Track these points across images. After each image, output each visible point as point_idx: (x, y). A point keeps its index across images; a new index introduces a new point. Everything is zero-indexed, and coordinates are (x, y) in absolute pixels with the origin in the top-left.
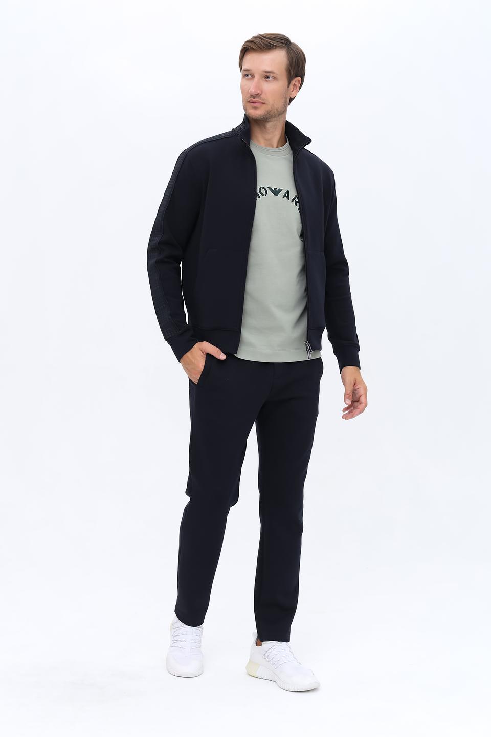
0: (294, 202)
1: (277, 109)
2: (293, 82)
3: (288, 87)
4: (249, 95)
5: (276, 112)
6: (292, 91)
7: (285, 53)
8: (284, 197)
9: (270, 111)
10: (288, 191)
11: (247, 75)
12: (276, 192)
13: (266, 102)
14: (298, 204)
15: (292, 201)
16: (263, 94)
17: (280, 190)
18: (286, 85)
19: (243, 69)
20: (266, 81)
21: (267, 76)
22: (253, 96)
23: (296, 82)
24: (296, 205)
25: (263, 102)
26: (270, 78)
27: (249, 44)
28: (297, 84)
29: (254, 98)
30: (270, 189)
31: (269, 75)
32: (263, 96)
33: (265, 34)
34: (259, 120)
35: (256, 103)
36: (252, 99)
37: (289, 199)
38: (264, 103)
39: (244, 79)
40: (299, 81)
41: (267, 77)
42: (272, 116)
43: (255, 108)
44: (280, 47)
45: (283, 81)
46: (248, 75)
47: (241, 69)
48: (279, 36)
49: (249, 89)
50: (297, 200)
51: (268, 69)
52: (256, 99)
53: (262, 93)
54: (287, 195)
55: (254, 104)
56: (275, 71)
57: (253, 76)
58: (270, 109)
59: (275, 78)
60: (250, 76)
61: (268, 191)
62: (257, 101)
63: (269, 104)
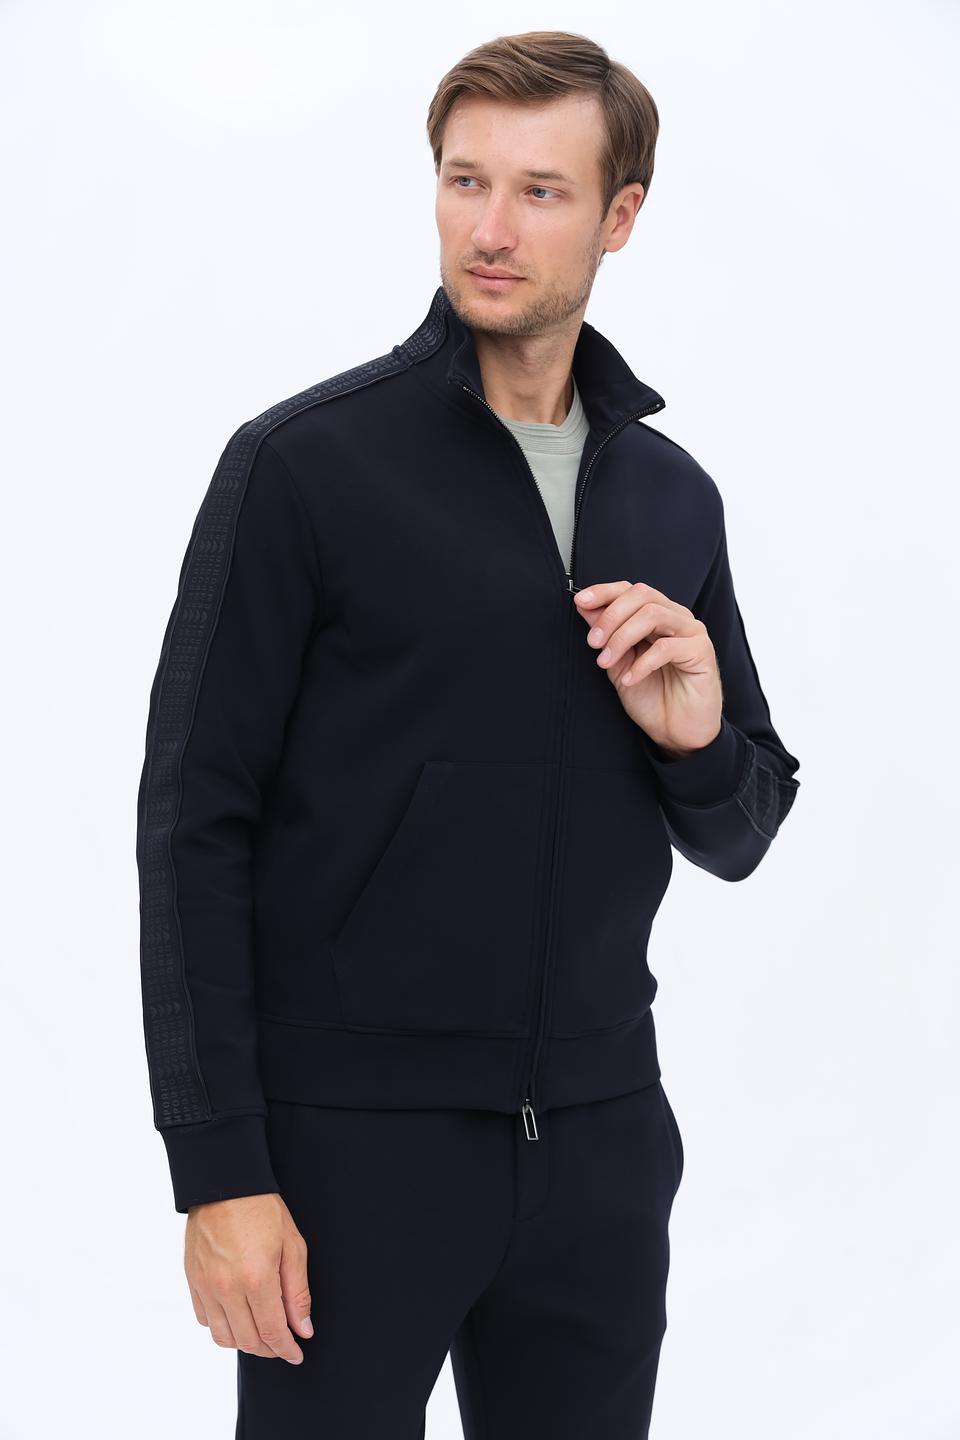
1: (565, 298)
2: (618, 201)
3: (603, 219)
4: (470, 249)
5: (561, 306)
6: (614, 231)
9: (543, 305)
11: (464, 180)
13: (532, 276)
16: (521, 248)
18: (598, 216)
19: (446, 157)
20: (532, 202)
21: (534, 187)
22: (486, 256)
23: (624, 199)
25: (522, 276)
26: (547, 195)
27: (467, 75)
28: (629, 204)
29: (490, 261)
31: (542, 183)
32: (520, 255)
34: (504, 335)
35: (496, 278)
36: (483, 264)
38: (523, 279)
39: (452, 191)
40: (636, 198)
41: (537, 192)
42: (546, 320)
43: (493, 294)
45: (588, 204)
46: (465, 178)
47: (438, 156)
49: (473, 229)
51: (542, 164)
52: (498, 267)
53: (517, 241)
55: (489, 282)
56: (565, 171)
57: (484, 184)
58: (542, 300)
59: (563, 196)
60: (473, 184)
62: (501, 270)
63: (540, 283)
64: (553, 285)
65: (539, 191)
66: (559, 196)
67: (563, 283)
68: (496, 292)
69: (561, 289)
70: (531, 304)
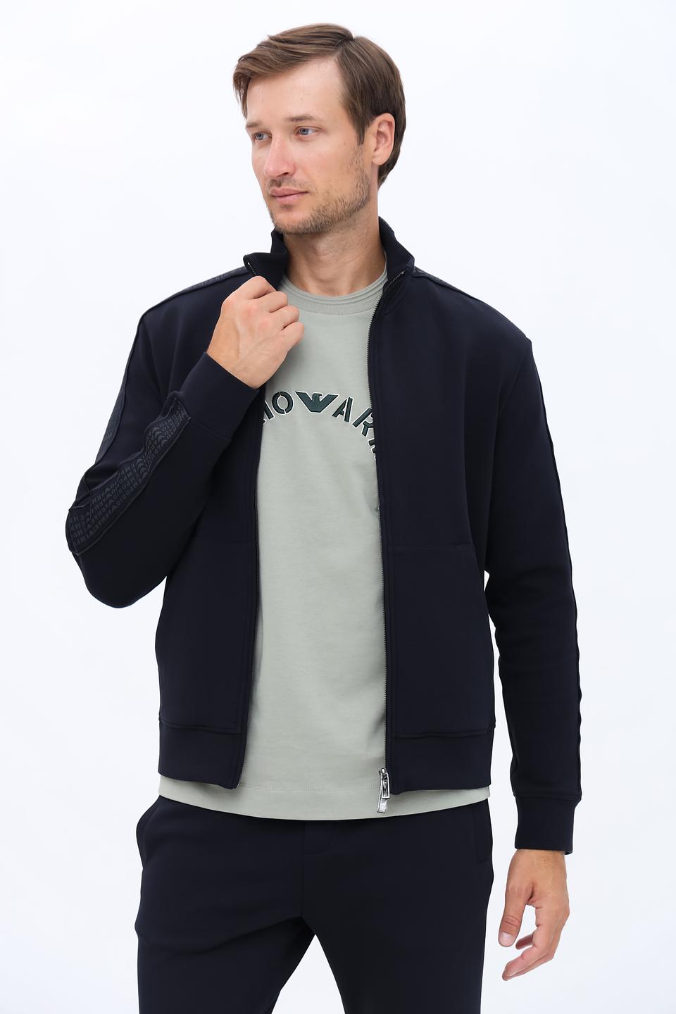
0: (362, 425)
2: (373, 128)
4: (269, 180)
6: (377, 149)
7: (334, 64)
8: (335, 415)
10: (350, 400)
12: (315, 404)
13: (312, 189)
14: (370, 431)
15: (356, 424)
16: (299, 172)
17: (330, 398)
20: (300, 140)
21: (300, 129)
22: (276, 182)
23: (380, 125)
24: (365, 433)
25: (303, 190)
26: (309, 132)
28: (384, 128)
29: (279, 185)
30: (303, 396)
31: (303, 124)
32: (297, 176)
33: (284, 34)
35: (286, 196)
36: (277, 187)
37: (347, 419)
38: (307, 192)
39: (256, 146)
40: (390, 124)
41: (304, 131)
42: (332, 219)
44: (321, 55)
45: (339, 137)
46: (260, 135)
48: (317, 30)
50: (369, 420)
52: (286, 187)
53: (295, 169)
54: (344, 411)
55: (283, 199)
57: (269, 135)
59: (319, 130)
60: (265, 137)
61: (296, 399)
62: (287, 189)
63: (317, 192)
64: (328, 193)
65: (304, 130)
66: (316, 131)
67: (336, 190)
68: (289, 205)
69: (336, 195)
70: (315, 209)
